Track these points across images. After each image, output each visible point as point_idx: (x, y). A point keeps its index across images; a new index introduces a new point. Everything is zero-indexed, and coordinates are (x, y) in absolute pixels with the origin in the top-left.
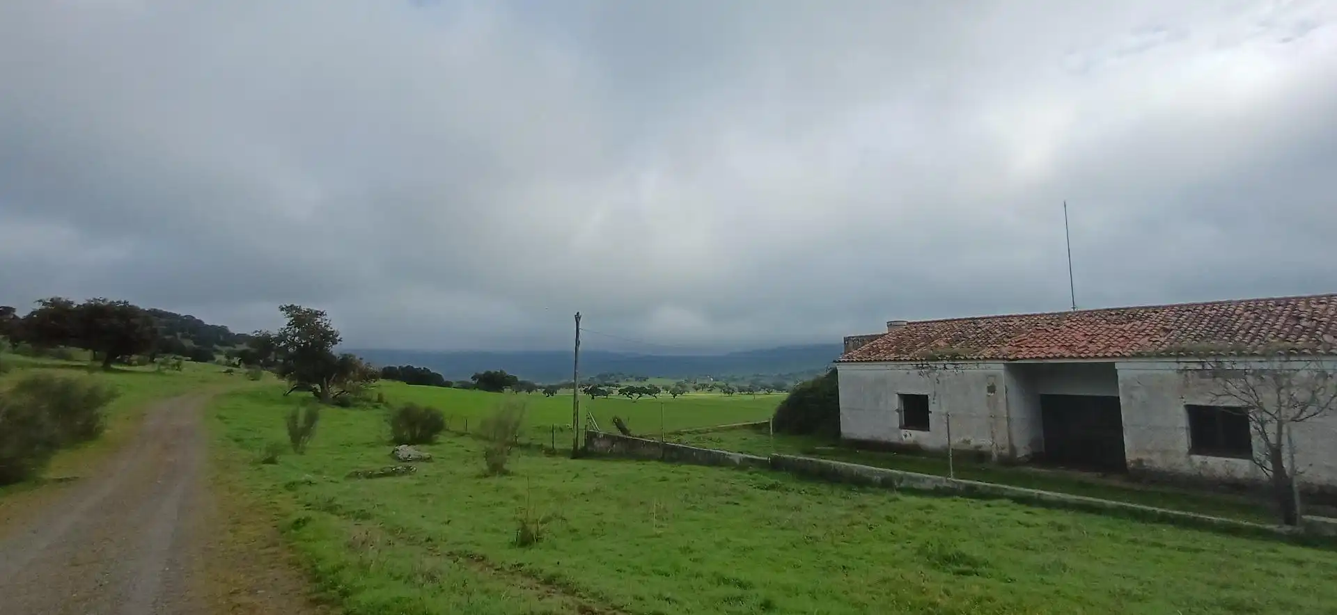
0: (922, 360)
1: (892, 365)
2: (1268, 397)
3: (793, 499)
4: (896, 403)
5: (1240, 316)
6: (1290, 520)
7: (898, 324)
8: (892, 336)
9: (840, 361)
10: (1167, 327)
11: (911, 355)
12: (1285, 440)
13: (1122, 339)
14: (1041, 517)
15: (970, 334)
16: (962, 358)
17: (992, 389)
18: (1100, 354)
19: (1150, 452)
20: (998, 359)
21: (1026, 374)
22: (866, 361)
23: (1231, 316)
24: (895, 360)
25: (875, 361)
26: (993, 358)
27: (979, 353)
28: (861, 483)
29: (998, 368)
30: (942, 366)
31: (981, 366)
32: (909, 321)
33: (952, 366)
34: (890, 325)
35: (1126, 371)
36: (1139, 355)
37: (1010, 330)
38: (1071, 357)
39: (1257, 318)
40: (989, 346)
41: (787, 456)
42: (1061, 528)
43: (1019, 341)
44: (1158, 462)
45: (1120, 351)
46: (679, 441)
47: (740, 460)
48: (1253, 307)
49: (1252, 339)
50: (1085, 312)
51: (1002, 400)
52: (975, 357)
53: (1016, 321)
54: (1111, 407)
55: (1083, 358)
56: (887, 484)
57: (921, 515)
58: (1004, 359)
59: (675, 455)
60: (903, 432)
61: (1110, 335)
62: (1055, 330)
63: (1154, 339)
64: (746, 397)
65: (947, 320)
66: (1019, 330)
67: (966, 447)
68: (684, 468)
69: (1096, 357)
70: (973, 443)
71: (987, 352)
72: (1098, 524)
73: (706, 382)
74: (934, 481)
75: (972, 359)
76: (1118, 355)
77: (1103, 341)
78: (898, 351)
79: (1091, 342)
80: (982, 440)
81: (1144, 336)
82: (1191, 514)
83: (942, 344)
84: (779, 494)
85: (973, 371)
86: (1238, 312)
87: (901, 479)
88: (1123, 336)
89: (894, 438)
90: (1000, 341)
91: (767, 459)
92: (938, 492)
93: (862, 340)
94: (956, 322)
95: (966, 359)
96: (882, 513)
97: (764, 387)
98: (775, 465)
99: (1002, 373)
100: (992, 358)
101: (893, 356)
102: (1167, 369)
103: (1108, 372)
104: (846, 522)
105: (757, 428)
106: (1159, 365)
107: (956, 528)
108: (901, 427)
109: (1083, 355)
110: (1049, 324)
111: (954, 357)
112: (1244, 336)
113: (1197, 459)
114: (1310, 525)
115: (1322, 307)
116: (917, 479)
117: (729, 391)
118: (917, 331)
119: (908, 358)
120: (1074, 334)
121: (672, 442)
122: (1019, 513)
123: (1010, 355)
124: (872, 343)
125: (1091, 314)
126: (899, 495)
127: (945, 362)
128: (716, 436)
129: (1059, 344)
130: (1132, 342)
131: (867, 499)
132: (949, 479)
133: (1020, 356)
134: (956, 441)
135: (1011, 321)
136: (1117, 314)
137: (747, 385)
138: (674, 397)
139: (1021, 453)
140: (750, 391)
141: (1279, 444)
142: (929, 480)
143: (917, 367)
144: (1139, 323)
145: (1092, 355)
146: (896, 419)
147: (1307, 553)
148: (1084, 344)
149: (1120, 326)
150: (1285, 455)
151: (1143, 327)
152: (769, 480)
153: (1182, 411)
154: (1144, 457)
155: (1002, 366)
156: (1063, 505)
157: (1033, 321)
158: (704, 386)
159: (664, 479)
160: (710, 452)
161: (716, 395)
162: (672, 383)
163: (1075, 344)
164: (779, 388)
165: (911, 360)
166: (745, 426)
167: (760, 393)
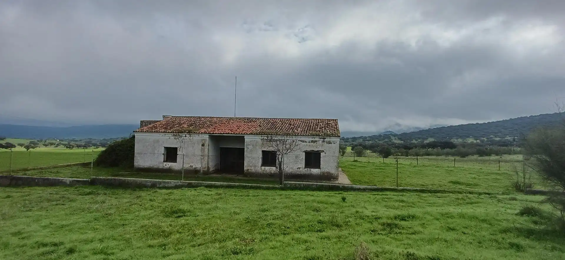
0: (176, 133)
1: (162, 134)
2: (281, 148)
3: (100, 198)
4: (162, 151)
5: (278, 123)
6: (281, 184)
7: (168, 116)
8: (164, 122)
9: (136, 132)
10: (260, 125)
11: (172, 130)
12: (282, 160)
13: (248, 128)
14: (214, 191)
15: (197, 123)
16: (193, 132)
17: (203, 145)
18: (240, 133)
19: (251, 166)
20: (206, 133)
21: (216, 139)
22: (150, 132)
23: (276, 123)
24: (164, 132)
25: (155, 132)
26: (205, 133)
27: (200, 130)
28: (141, 187)
29: (206, 137)
30: (185, 135)
31: (200, 136)
32: (173, 116)
33: (189, 136)
34: (164, 117)
35: (247, 139)
36: (252, 134)
37: (213, 122)
38: (232, 134)
39: (282, 124)
40: (204, 128)
41: (101, 177)
42: (220, 194)
43: (215, 127)
44: (253, 170)
45: (246, 132)
46: (25, 174)
47: (70, 182)
48: (281, 120)
49: (280, 130)
50: (238, 118)
51: (206, 150)
52: (198, 132)
53: (215, 119)
54: (241, 152)
55: (235, 134)
56: (154, 186)
57: (166, 197)
58: (208, 133)
59: (20, 182)
60: (165, 163)
61: (245, 127)
62: (228, 124)
63: (256, 129)
64: (81, 150)
65: (189, 117)
66: (216, 123)
67: (191, 169)
68: (26, 190)
69: (239, 134)
70: (194, 167)
71: (203, 131)
72: (232, 191)
73: (54, 142)
74: (175, 182)
75: (197, 133)
76: (246, 133)
77: (242, 128)
78: (166, 128)
79: (238, 129)
80: (198, 165)
81: (254, 128)
82: (258, 185)
83: (186, 126)
84: (93, 196)
85: (196, 138)
86: (278, 122)
87: (160, 183)
88: (248, 127)
89: (161, 166)
90: (208, 126)
91: (88, 180)
92: (177, 187)
93: (150, 122)
94: (193, 118)
95: (194, 133)
96: (148, 198)
97: (94, 145)
98: (93, 183)
99: (208, 139)
100: (204, 133)
101: (163, 130)
102: (258, 138)
103: (241, 139)
104: (128, 204)
105: (85, 165)
106: (256, 137)
107: (180, 200)
108: (164, 161)
109: (235, 133)
110: (226, 121)
111: (190, 132)
112: (278, 129)
113: (263, 168)
114: (285, 184)
115: (296, 122)
116: (168, 183)
117: (69, 146)
118: (176, 120)
119: (170, 132)
120: (233, 126)
121: (20, 175)
122: (206, 192)
123: (211, 132)
124: (154, 124)
125: (240, 119)
126: (158, 190)
127: (186, 134)
128: (55, 170)
129: (228, 129)
130: (250, 129)
131: (143, 194)
132: (182, 181)
133: (215, 133)
134: (186, 166)
135: (213, 119)
136: (247, 120)
137: (83, 144)
138: (27, 150)
139: (211, 169)
140: (85, 147)
141: (281, 161)
142: (173, 182)
143: (174, 136)
144: (253, 123)
145: (238, 133)
146: (162, 158)
147: (283, 192)
148: (236, 129)
149: (248, 124)
150: (282, 164)
151: (254, 125)
152: (87, 190)
153: (261, 153)
154: (249, 168)
155: (208, 136)
156: (222, 187)
157: (221, 120)
158: (52, 144)
159: (8, 197)
160: (48, 179)
161: (62, 149)
162: (26, 142)
163: (233, 129)
164: (103, 146)
165: (171, 132)
166: (77, 165)
167: (91, 148)
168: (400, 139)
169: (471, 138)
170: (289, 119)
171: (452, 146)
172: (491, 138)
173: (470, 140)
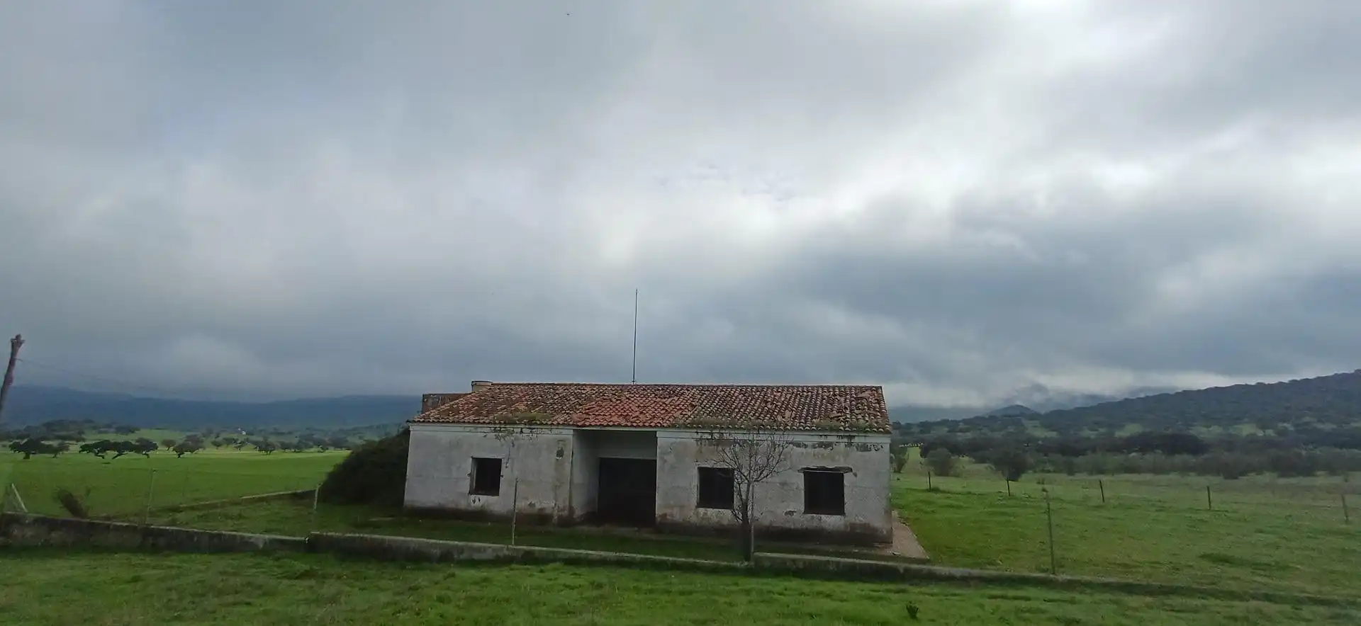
0: (500, 423)
1: (470, 428)
2: (744, 461)
3: (329, 589)
4: (468, 466)
5: (736, 397)
6: (747, 558)
7: (482, 384)
8: (475, 396)
9: (414, 422)
10: (693, 403)
11: (491, 417)
12: (750, 498)
13: (664, 411)
14: (585, 577)
15: (548, 399)
16: (538, 422)
17: (560, 453)
18: (647, 424)
19: (672, 507)
20: (569, 425)
21: (590, 438)
22: (443, 422)
23: (731, 398)
24: (474, 422)
25: (453, 422)
26: (566, 424)
27: (554, 418)
28: (417, 558)
29: (568, 434)
30: (520, 430)
31: (555, 431)
32: (494, 382)
33: (529, 431)
34: (474, 384)
35: (664, 438)
36: (673, 426)
37: (583, 398)
38: (626, 426)
39: (746, 400)
40: (563, 412)
41: (333, 534)
42: (600, 586)
43: (588, 409)
44: (677, 516)
45: (661, 422)
46: (173, 523)
47: (265, 543)
48: (744, 390)
49: (742, 416)
50: (641, 386)
51: (568, 466)
52: (549, 423)
53: (588, 389)
54: (649, 469)
55: (635, 427)
56: (446, 557)
57: (474, 591)
58: (573, 425)
59: (162, 541)
60: (473, 497)
61: (656, 407)
62: (617, 400)
63: (684, 413)
64: (289, 455)
65: (529, 384)
66: (589, 399)
67: (530, 511)
68: (175, 560)
69: (644, 426)
70: (538, 506)
71: (560, 418)
72: (627, 577)
73: (235, 436)
74: (494, 550)
75: (546, 424)
76: (659, 425)
77: (650, 412)
78: (478, 413)
79: (641, 413)
80: (547, 503)
81: (678, 410)
82: (691, 560)
83: (522, 407)
84: (313, 582)
85: (547, 436)
86: (736, 394)
87: (461, 550)
88: (663, 409)
89: (463, 504)
90: (572, 408)
91: (303, 538)
92: (499, 562)
93: (444, 398)
94: (538, 386)
95: (541, 424)
96: (435, 592)
97: (318, 443)
98: (313, 547)
99: (571, 437)
100: (563, 424)
101: (472, 417)
102: (689, 437)
103: (649, 439)
104: (389, 610)
105: (298, 498)
106: (684, 435)
107: (507, 600)
108: (470, 493)
109: (635, 424)
110: (613, 394)
111: (531, 422)
112: (737, 413)
113: (702, 510)
114: (758, 560)
115: (779, 394)
116: (479, 550)
117: (266, 447)
118: (500, 393)
119: (487, 421)
120: (631, 405)
121: (160, 523)
122: (567, 577)
123: (579, 422)
124: (451, 403)
125: (646, 387)
126: (458, 572)
127: (523, 426)
128: (235, 510)
129: (619, 414)
130: (670, 415)
131: (422, 578)
132: (509, 546)
133: (587, 424)
134: (522, 505)
135: (584, 389)
136: (662, 389)
137: (295, 441)
138: (179, 455)
139: (578, 512)
140: (298, 448)
141: (747, 499)
142: (490, 548)
143: (495, 430)
144: (676, 398)
145: (641, 424)
146: (466, 485)
147: (752, 583)
148: (637, 413)
149: (664, 400)
150: (749, 507)
151: (679, 402)
152: (300, 566)
153: (696, 472)
154: (668, 511)
155: (572, 432)
156: (603, 563)
157: (601, 391)
158: (229, 441)
159: (136, 580)
160: (220, 535)
161: (249, 453)
162: (179, 437)
163: (630, 414)
164: (338, 444)
165: (489, 423)
166: (280, 497)
167: (312, 450)
168: (1049, 427)
169: (1246, 423)
170: (762, 386)
171: (1196, 447)
172: (1307, 423)
173: (1247, 429)
